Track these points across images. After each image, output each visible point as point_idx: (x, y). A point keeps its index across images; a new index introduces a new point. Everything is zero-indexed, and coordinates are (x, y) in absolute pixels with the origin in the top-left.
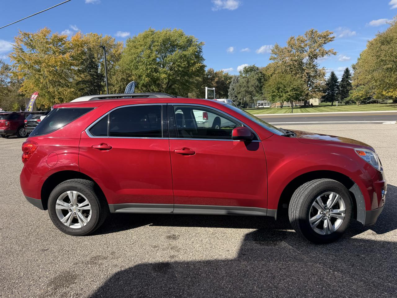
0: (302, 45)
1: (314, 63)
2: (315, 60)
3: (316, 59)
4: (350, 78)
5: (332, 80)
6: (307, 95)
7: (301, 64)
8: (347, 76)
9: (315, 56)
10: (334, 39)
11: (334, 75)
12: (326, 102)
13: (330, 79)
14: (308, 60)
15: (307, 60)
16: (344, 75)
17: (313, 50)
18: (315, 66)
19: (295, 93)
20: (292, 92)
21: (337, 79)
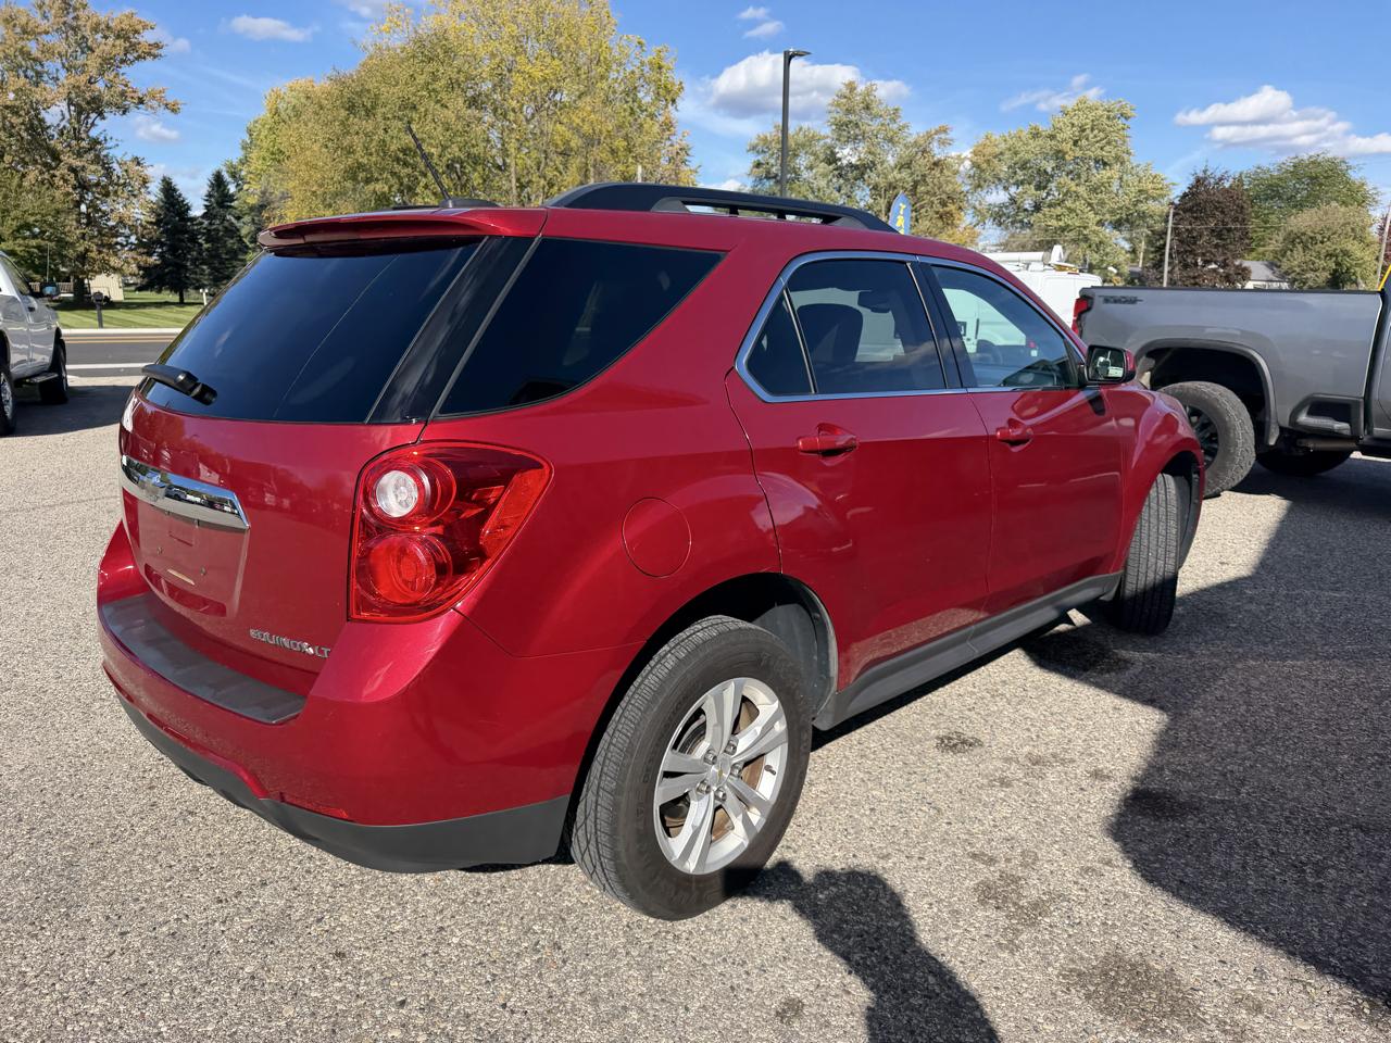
0: (33, 47)
1: (94, 133)
2: (98, 121)
3: (101, 115)
4: (231, 207)
5: (168, 209)
6: (83, 257)
7: (36, 127)
8: (223, 202)
9: (96, 106)
10: (159, 52)
11: (175, 190)
12: (159, 291)
13: (161, 204)
14: (67, 116)
15: (63, 115)
16: (210, 195)
17: (83, 78)
18: (100, 143)
19: (38, 247)
20: (20, 241)
21: (189, 209)
